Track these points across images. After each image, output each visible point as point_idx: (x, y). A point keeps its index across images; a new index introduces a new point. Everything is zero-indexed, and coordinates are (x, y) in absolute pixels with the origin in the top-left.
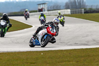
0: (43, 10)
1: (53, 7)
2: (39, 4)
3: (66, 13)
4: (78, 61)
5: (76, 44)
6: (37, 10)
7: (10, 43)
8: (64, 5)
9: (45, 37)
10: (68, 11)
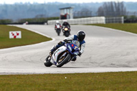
0: (68, 16)
1: (82, 13)
3: (99, 22)
5: (112, 65)
6: (59, 16)
7: (21, 62)
8: (97, 10)
10: (102, 19)
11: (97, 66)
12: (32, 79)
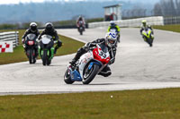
0: (114, 17)
1: (132, 13)
2: (106, 7)
3: (155, 23)
4: (176, 110)
7: (53, 77)
8: (153, 8)
9: (90, 66)
10: (160, 20)
11: (153, 81)
12: (68, 100)
